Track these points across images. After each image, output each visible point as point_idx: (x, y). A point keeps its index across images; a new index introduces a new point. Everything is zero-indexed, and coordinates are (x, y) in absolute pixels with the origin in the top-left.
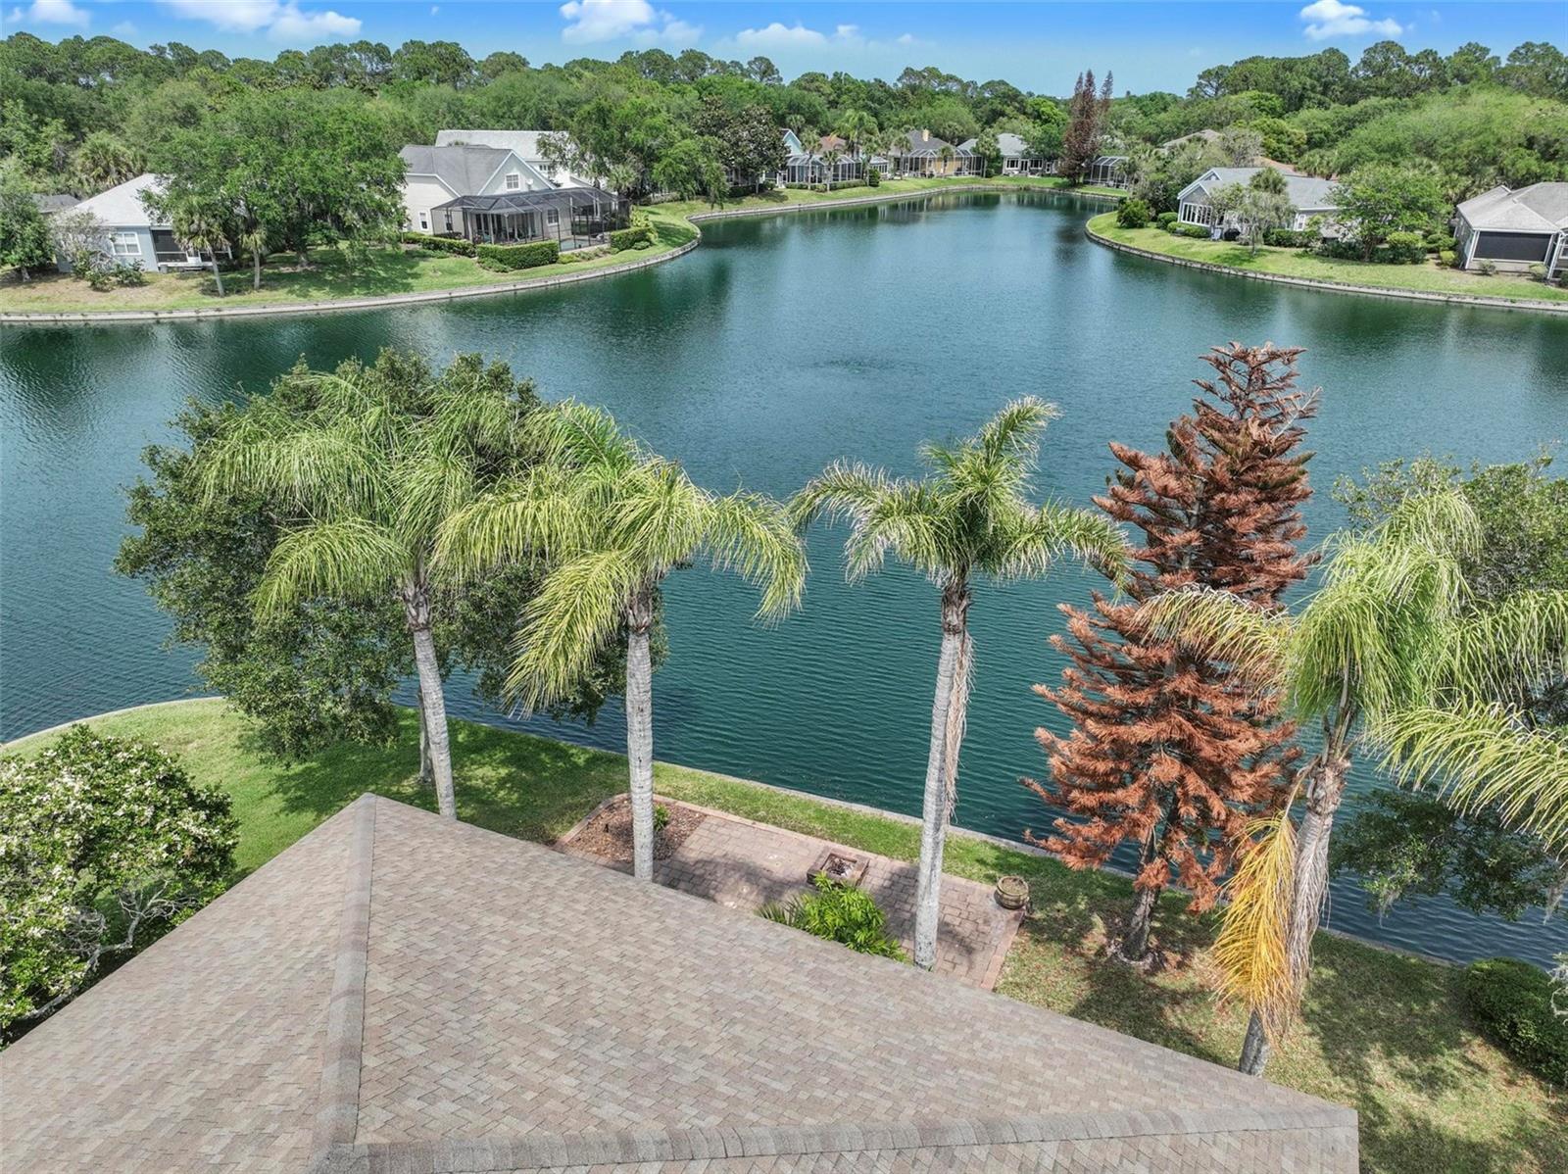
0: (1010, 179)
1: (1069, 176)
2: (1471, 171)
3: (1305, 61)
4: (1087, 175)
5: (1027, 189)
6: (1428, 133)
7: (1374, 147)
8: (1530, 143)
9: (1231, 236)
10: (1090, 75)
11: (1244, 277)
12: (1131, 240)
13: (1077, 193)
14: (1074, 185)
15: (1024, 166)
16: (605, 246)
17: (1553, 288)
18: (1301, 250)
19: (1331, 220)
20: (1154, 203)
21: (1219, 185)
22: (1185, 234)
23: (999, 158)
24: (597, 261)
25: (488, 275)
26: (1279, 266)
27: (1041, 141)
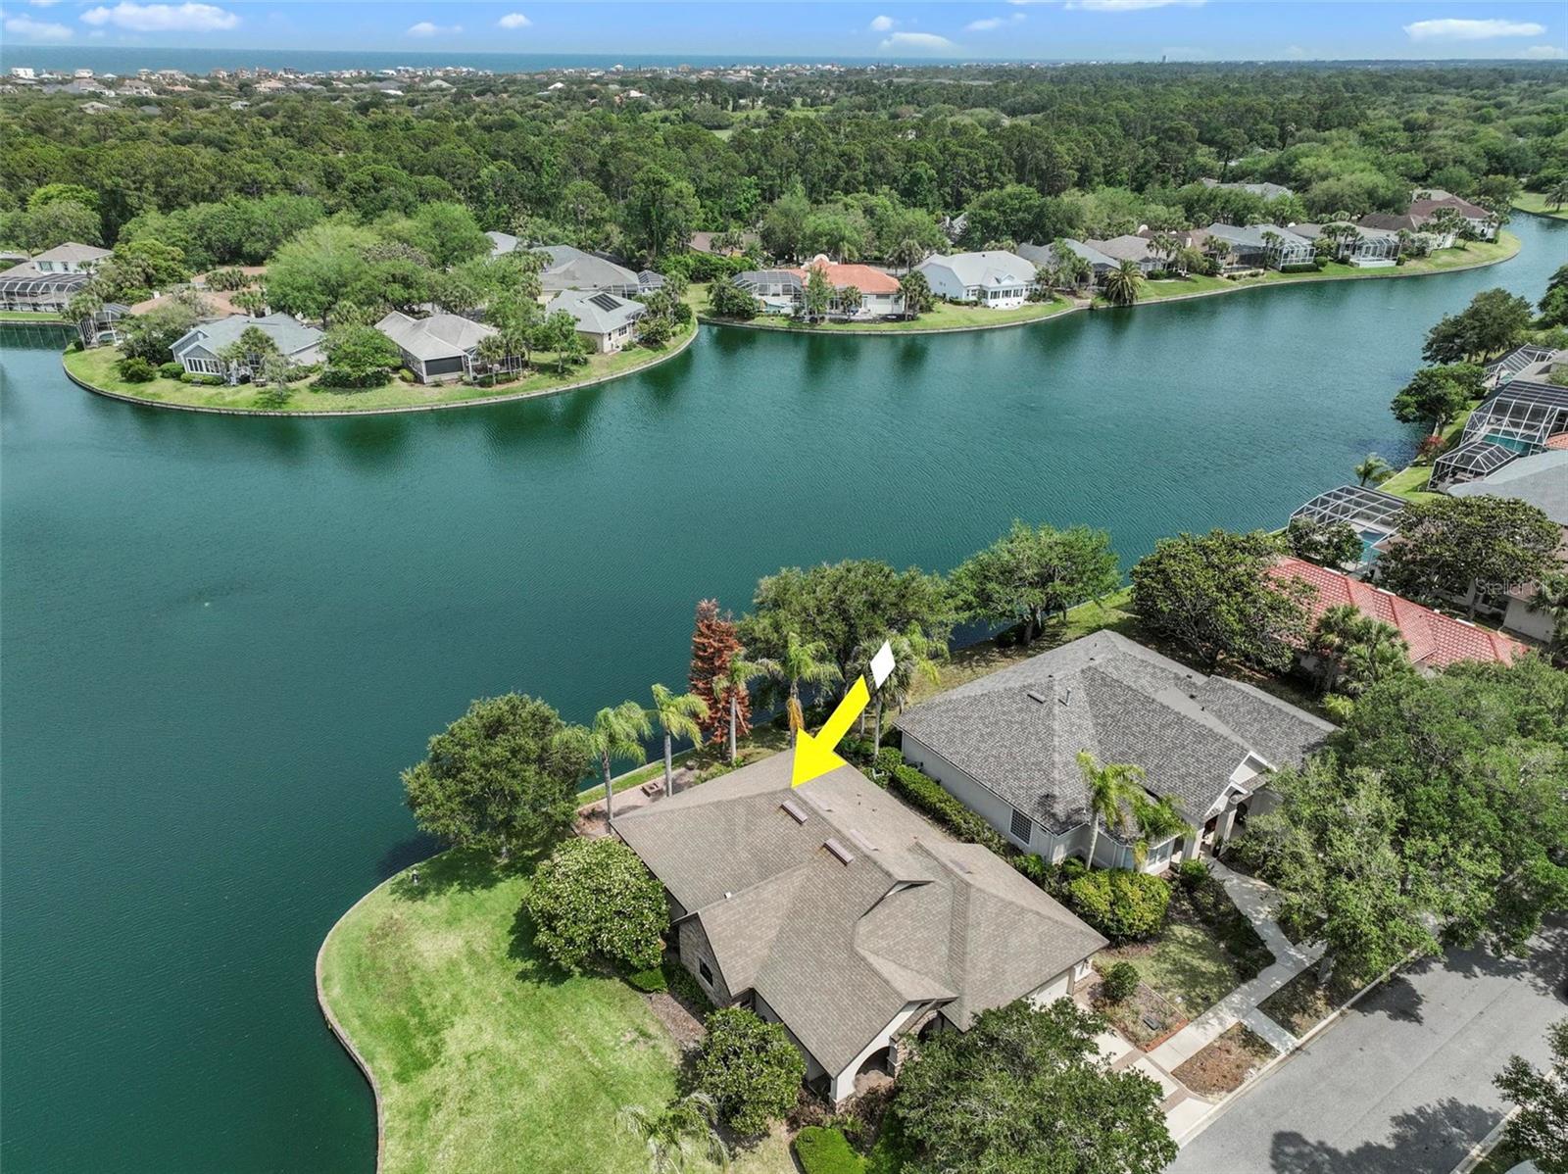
9: (245, 380)
17: (479, 389)
26: (307, 403)
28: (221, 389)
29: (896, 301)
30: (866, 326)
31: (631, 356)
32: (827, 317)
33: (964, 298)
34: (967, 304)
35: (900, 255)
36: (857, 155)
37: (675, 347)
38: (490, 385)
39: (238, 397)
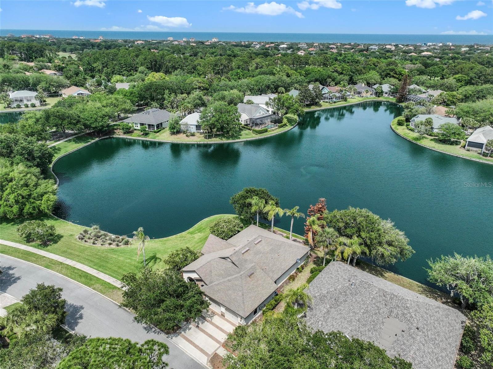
0: (385, 98)
1: (399, 100)
4: (404, 100)
5: (389, 101)
13: (401, 104)
15: (389, 94)
16: (277, 127)
17: (481, 156)
18: (434, 137)
22: (410, 130)
24: (275, 131)
25: (254, 135)
39: (412, 135)
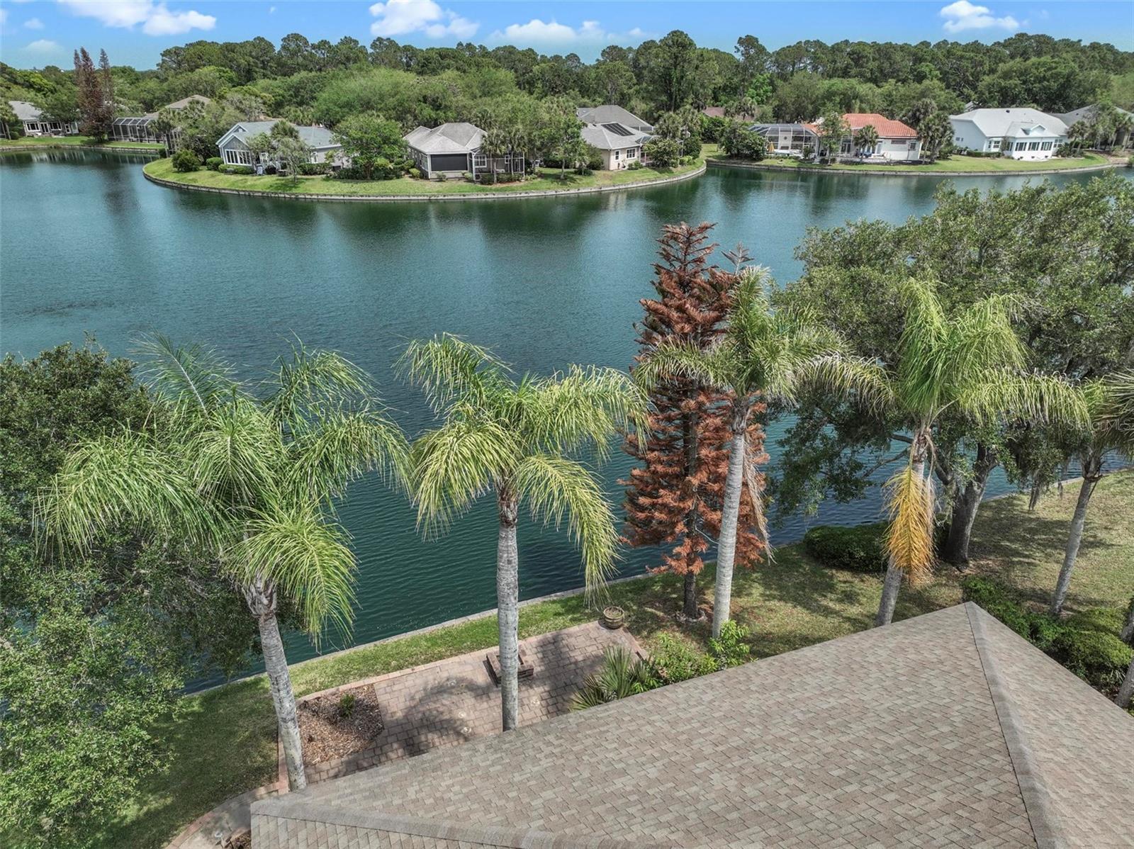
0: (34, 140)
1: (95, 135)
2: (399, 119)
3: (243, 45)
4: (111, 133)
5: (57, 147)
6: (366, 94)
7: (335, 104)
8: (425, 99)
9: (270, 171)
10: (83, 52)
11: (297, 199)
12: (194, 180)
13: (108, 148)
14: (102, 142)
15: (44, 129)
17: (479, 186)
18: (324, 176)
19: (340, 155)
20: (197, 151)
21: (248, 134)
22: (235, 172)
23: (18, 122)
26: (315, 188)
27: (53, 107)
28: (249, 177)
29: (913, 147)
30: (880, 167)
31: (636, 174)
32: (838, 159)
33: (985, 150)
34: (988, 155)
35: (914, 115)
36: (865, 53)
37: (684, 173)
38: (490, 182)
39: (258, 182)
